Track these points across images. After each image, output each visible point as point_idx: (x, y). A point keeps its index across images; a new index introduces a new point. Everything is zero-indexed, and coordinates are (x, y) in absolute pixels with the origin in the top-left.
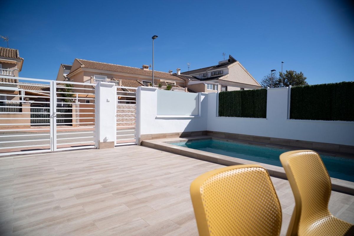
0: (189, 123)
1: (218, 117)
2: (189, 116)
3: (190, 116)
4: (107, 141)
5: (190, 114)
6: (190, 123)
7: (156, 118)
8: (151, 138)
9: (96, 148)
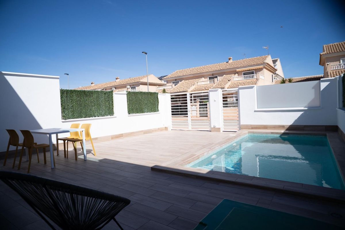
1: (341, 108)
5: (305, 105)
6: (301, 115)
7: (255, 111)
8: (251, 128)
9: (211, 131)
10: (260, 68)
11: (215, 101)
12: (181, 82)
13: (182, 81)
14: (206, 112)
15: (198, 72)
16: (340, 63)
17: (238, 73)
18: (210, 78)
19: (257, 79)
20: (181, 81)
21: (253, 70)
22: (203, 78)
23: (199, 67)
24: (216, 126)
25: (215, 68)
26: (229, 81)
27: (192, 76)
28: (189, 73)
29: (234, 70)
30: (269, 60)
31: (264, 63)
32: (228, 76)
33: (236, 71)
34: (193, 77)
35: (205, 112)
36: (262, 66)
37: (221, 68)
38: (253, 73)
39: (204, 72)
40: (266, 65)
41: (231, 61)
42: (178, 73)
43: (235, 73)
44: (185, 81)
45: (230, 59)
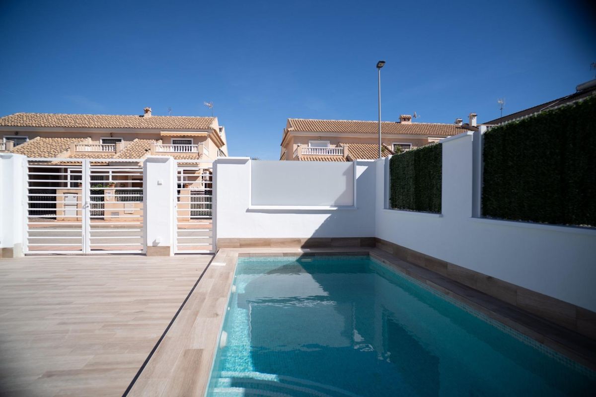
0: (325, 221)
1: (389, 209)
2: (328, 208)
3: (332, 206)
4: (158, 245)
5: (333, 203)
6: (327, 221)
7: (248, 211)
8: (239, 244)
9: (145, 255)
10: (203, 135)
11: (161, 184)
12: (32, 141)
13: (36, 138)
14: (100, 209)
15: (77, 124)
16: (308, 146)
17: (164, 139)
18: (104, 141)
19: (199, 153)
20: (30, 139)
21: (191, 137)
22: (90, 139)
23: (80, 115)
24: (159, 243)
25: (118, 123)
26: (146, 150)
27: (63, 130)
28: (54, 123)
29: (156, 132)
30: (215, 125)
31: (209, 129)
32: (145, 143)
33: (160, 134)
34: (64, 133)
35: (98, 209)
36: (205, 134)
37: (129, 124)
38: (189, 142)
39: (92, 126)
40: (212, 133)
41: (148, 116)
42: (25, 119)
43: (158, 138)
44: (44, 139)
45: (147, 111)
